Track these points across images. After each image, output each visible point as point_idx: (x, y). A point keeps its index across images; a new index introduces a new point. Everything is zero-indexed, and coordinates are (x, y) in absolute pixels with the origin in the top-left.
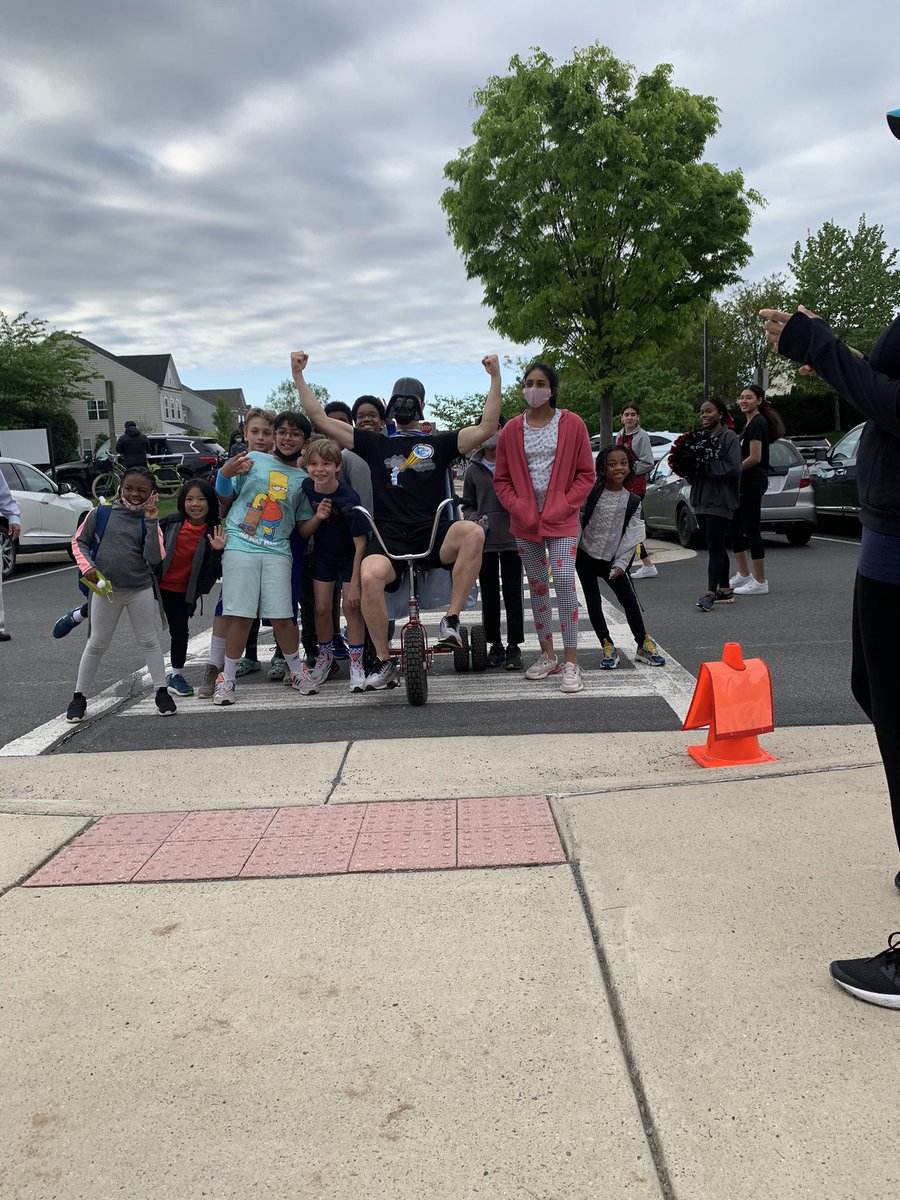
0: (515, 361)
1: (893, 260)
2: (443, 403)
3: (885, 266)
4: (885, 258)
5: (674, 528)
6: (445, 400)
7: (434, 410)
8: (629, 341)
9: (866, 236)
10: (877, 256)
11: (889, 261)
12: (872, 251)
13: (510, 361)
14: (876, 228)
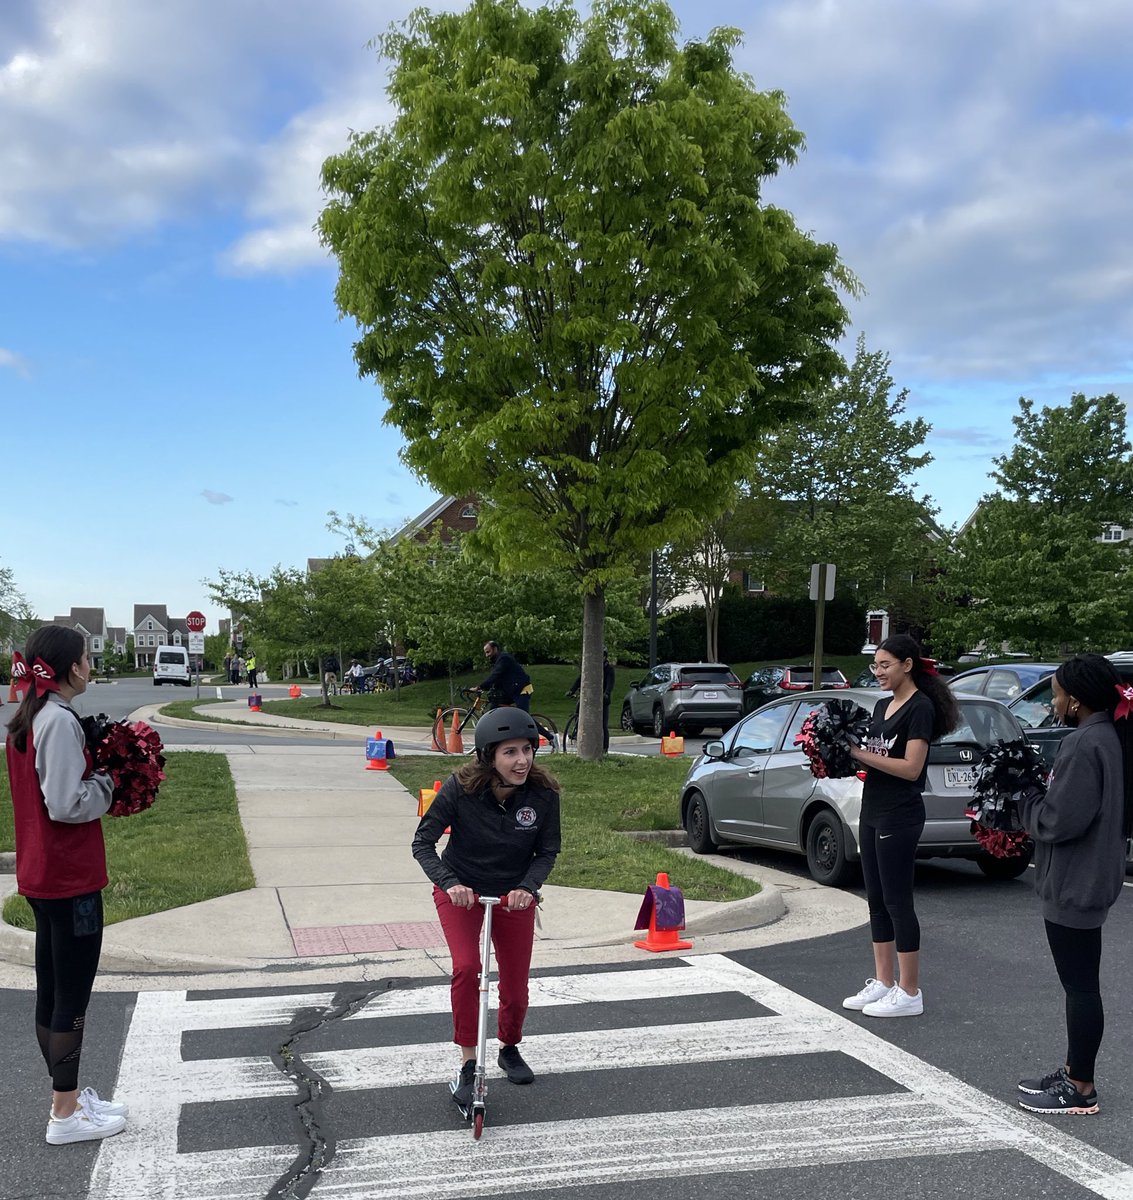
0: (346, 521)
1: (901, 405)
2: (233, 584)
3: (890, 413)
4: (890, 402)
5: (795, 846)
6: (239, 579)
7: (219, 594)
8: (650, 506)
9: (866, 367)
10: (880, 400)
11: (894, 407)
12: (873, 390)
13: (337, 521)
14: (878, 356)
